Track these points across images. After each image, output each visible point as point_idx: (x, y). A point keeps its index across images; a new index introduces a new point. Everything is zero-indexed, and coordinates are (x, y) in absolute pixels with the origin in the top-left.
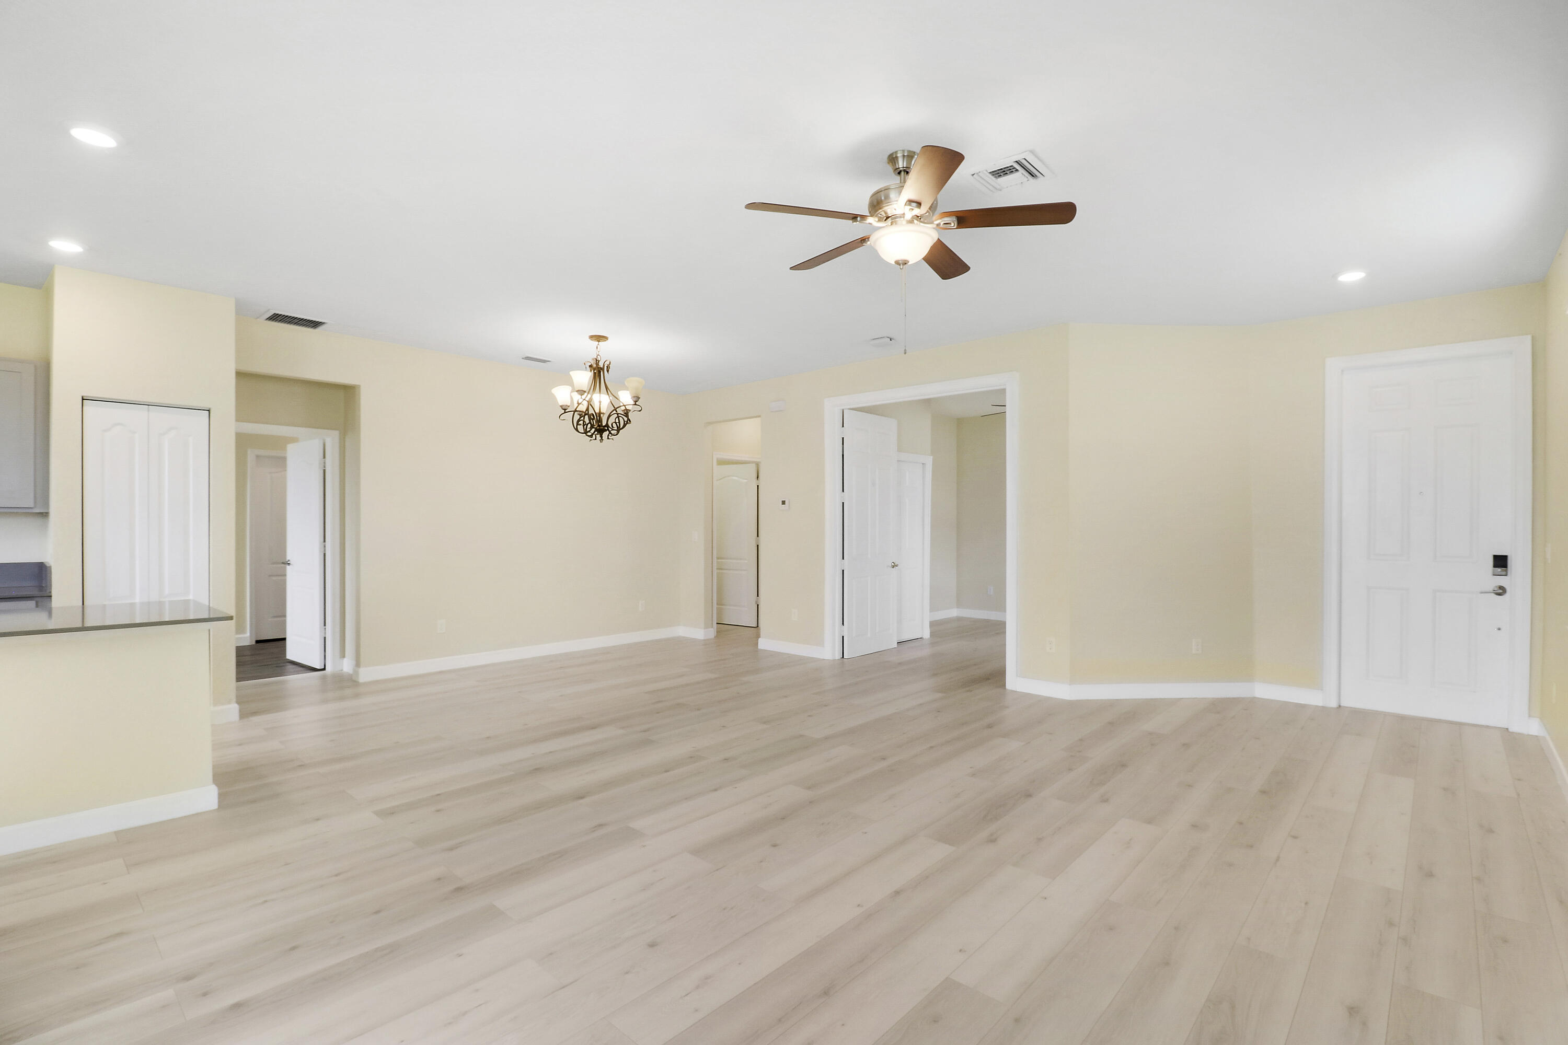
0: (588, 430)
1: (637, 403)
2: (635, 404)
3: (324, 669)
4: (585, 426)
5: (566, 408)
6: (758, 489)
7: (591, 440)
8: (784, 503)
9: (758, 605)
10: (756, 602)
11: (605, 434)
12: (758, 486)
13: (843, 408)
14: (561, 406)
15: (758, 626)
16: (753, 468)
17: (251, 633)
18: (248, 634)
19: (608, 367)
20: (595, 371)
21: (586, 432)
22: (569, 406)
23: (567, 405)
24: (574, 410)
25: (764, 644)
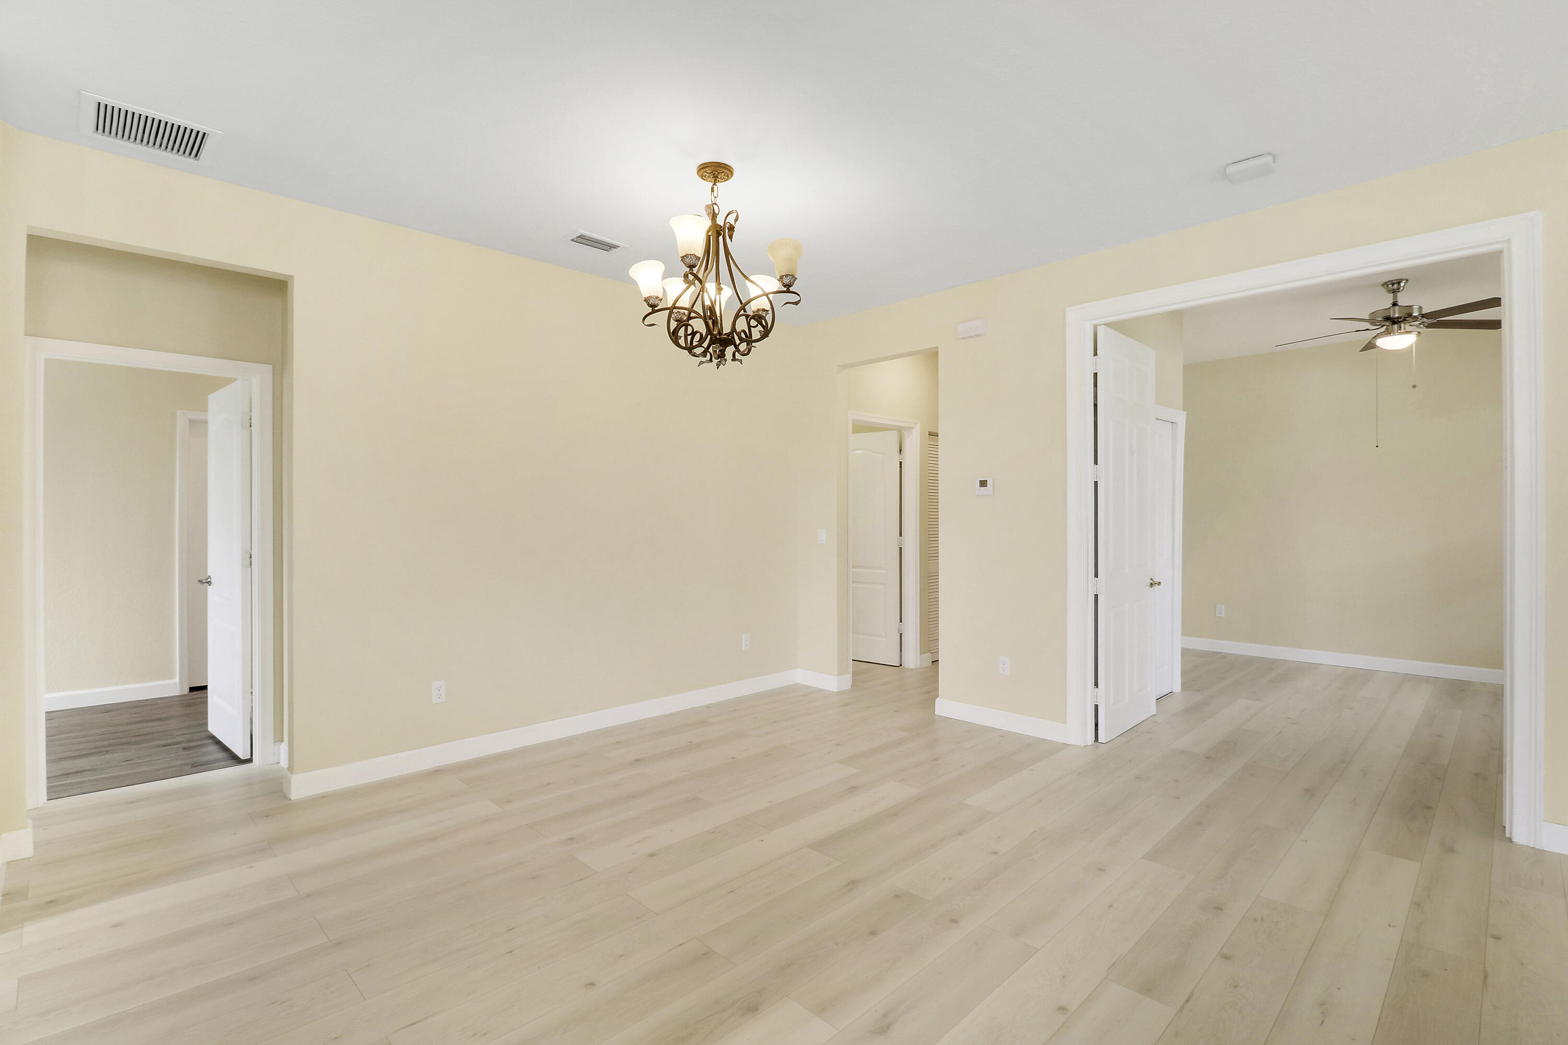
0: (695, 344)
1: (791, 289)
2: (788, 291)
3: (250, 761)
4: (689, 338)
5: (657, 302)
6: (901, 467)
7: (702, 363)
8: (983, 484)
9: (901, 634)
10: (899, 630)
11: (730, 350)
12: (901, 462)
13: (1095, 322)
14: (646, 300)
15: (901, 665)
16: (893, 436)
17: (181, 679)
18: (177, 680)
19: (731, 229)
20: (710, 234)
21: (690, 349)
22: (661, 300)
23: (657, 297)
24: (670, 305)
25: (944, 707)
